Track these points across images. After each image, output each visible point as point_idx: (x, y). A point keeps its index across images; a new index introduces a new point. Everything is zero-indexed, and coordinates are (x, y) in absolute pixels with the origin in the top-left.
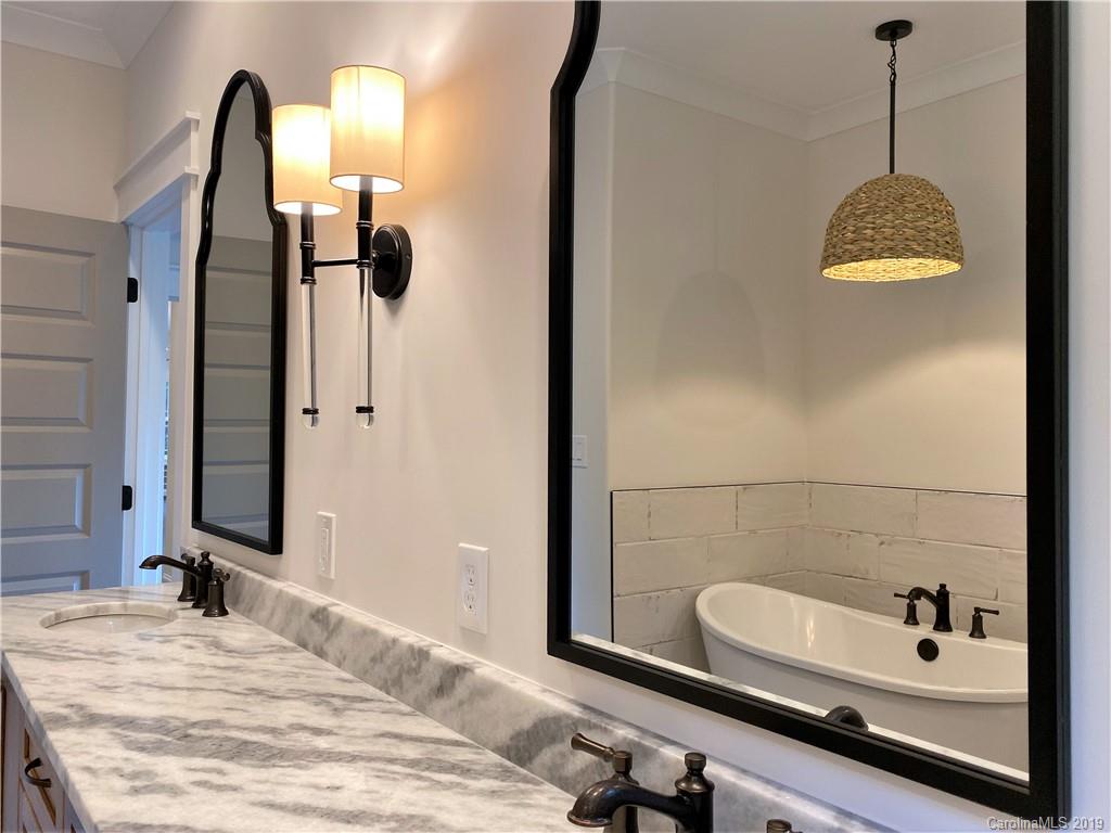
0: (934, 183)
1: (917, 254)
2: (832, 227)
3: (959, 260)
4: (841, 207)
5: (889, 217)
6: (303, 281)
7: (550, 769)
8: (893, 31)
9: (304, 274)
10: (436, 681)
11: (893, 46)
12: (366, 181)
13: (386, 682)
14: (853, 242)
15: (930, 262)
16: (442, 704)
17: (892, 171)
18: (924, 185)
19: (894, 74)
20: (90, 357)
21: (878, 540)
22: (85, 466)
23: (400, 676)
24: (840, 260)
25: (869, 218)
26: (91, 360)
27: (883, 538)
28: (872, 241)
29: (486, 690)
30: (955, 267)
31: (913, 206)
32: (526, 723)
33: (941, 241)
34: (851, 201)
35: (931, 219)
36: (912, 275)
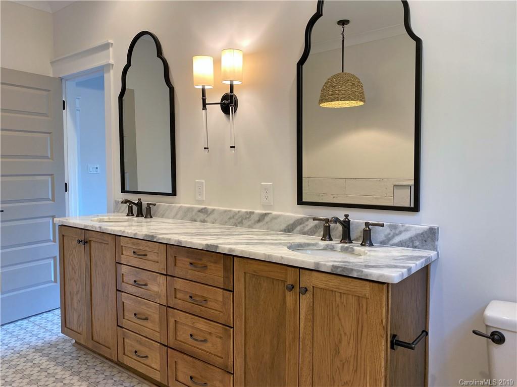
0: (357, 76)
1: (352, 100)
2: (323, 89)
3: (364, 102)
4: (327, 83)
5: (344, 87)
6: (203, 109)
7: (299, 231)
8: (343, 23)
9: (203, 107)
10: (257, 219)
11: (343, 28)
12: (232, 82)
13: (236, 223)
14: (332, 95)
15: (354, 102)
16: (261, 224)
17: (343, 71)
18: (354, 77)
19: (343, 37)
20: (51, 131)
21: (332, 197)
22: (52, 175)
23: (242, 220)
24: (327, 101)
25: (337, 87)
26: (51, 133)
27: (334, 195)
28: (338, 95)
29: (276, 217)
30: (362, 103)
31: (351, 84)
32: (291, 222)
33: (359, 96)
34: (330, 81)
35: (356, 88)
36: (347, 106)
